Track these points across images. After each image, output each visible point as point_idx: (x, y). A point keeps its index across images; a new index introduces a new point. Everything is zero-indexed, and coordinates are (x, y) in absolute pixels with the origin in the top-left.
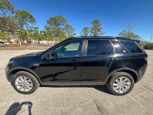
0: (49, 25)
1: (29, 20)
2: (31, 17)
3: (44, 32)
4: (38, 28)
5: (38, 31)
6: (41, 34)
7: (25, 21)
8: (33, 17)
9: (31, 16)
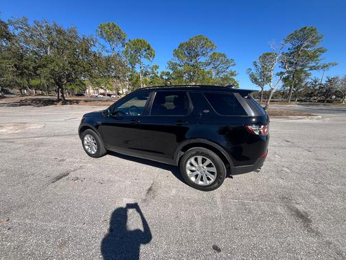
0: (177, 59)
1: (144, 53)
2: (148, 49)
3: (168, 74)
4: (157, 67)
5: (158, 72)
6: (163, 78)
7: (139, 57)
8: (152, 47)
9: (149, 46)
